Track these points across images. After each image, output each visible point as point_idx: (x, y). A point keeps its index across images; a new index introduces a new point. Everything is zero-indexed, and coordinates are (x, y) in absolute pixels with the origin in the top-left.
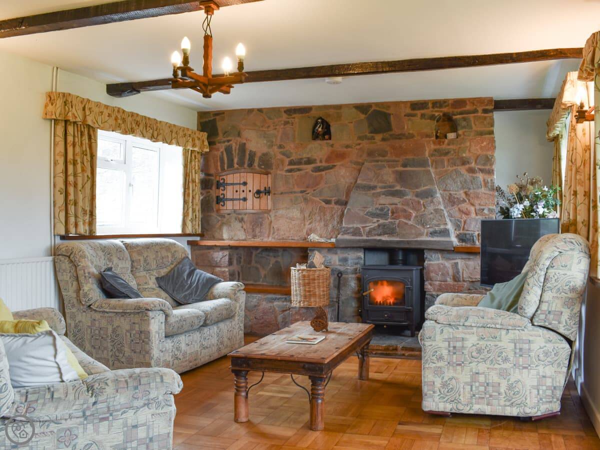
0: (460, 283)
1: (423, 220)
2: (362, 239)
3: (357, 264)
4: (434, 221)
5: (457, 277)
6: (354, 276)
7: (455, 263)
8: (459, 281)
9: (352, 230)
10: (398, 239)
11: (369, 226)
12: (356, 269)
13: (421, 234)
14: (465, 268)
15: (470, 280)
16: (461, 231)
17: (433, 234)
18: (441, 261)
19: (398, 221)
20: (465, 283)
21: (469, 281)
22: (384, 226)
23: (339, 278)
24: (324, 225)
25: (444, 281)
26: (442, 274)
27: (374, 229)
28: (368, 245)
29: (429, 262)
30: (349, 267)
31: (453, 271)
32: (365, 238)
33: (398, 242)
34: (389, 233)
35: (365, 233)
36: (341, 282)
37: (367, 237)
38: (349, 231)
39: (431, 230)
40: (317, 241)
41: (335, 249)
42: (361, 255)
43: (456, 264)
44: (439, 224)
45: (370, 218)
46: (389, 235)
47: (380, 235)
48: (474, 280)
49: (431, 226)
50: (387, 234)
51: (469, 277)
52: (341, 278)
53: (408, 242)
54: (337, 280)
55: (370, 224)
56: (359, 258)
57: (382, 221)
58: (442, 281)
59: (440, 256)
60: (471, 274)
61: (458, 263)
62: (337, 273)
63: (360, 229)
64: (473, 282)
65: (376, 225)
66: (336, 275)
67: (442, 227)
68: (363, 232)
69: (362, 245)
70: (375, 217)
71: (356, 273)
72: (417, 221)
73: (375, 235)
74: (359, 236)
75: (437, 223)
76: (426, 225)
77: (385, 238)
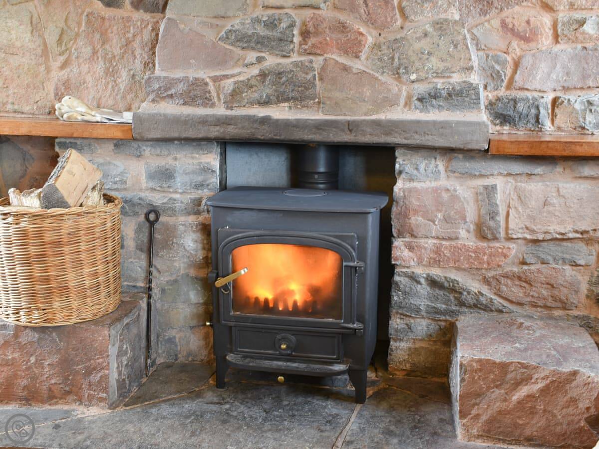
0: (497, 245)
1: (396, 56)
2: (213, 115)
3: (199, 186)
4: (433, 59)
5: (489, 228)
6: (191, 219)
7: (486, 188)
8: (495, 239)
9: (181, 87)
10: (320, 116)
11: (233, 76)
12: (198, 202)
13: (391, 102)
14: (515, 203)
15: (529, 237)
16: (502, 92)
17: (427, 100)
18: (444, 182)
19: (321, 59)
20: (512, 245)
21: (525, 239)
22: (280, 74)
23: (152, 224)
24: (106, 72)
25: (450, 239)
26: (447, 220)
27: (248, 85)
28: (232, 131)
29: (408, 185)
30: (177, 196)
31: (479, 210)
32: (220, 111)
33: (320, 126)
34: (294, 99)
35: (222, 97)
36: (157, 236)
37: (227, 108)
38: (172, 91)
39: (421, 88)
40: (80, 118)
41: (135, 144)
42: (212, 159)
43: (490, 190)
44: (447, 69)
45: (238, 51)
46: (292, 104)
47: (265, 103)
48: (541, 237)
49: (423, 75)
50: (287, 100)
51: (527, 228)
52: (157, 226)
53: (351, 126)
54: (146, 231)
55: (236, 70)
56: (206, 170)
57: (271, 61)
58: (444, 239)
59: (441, 166)
60: (532, 218)
61: (494, 187)
62: (145, 211)
63: (206, 84)
64: (536, 242)
65: (255, 71)
66: (142, 218)
67: (457, 79)
68: (214, 94)
69: (215, 132)
70: (253, 49)
71: (198, 213)
72: (380, 60)
73: (251, 104)
74: (205, 105)
75: (441, 66)
76: (407, 72)
77: (280, 113)
